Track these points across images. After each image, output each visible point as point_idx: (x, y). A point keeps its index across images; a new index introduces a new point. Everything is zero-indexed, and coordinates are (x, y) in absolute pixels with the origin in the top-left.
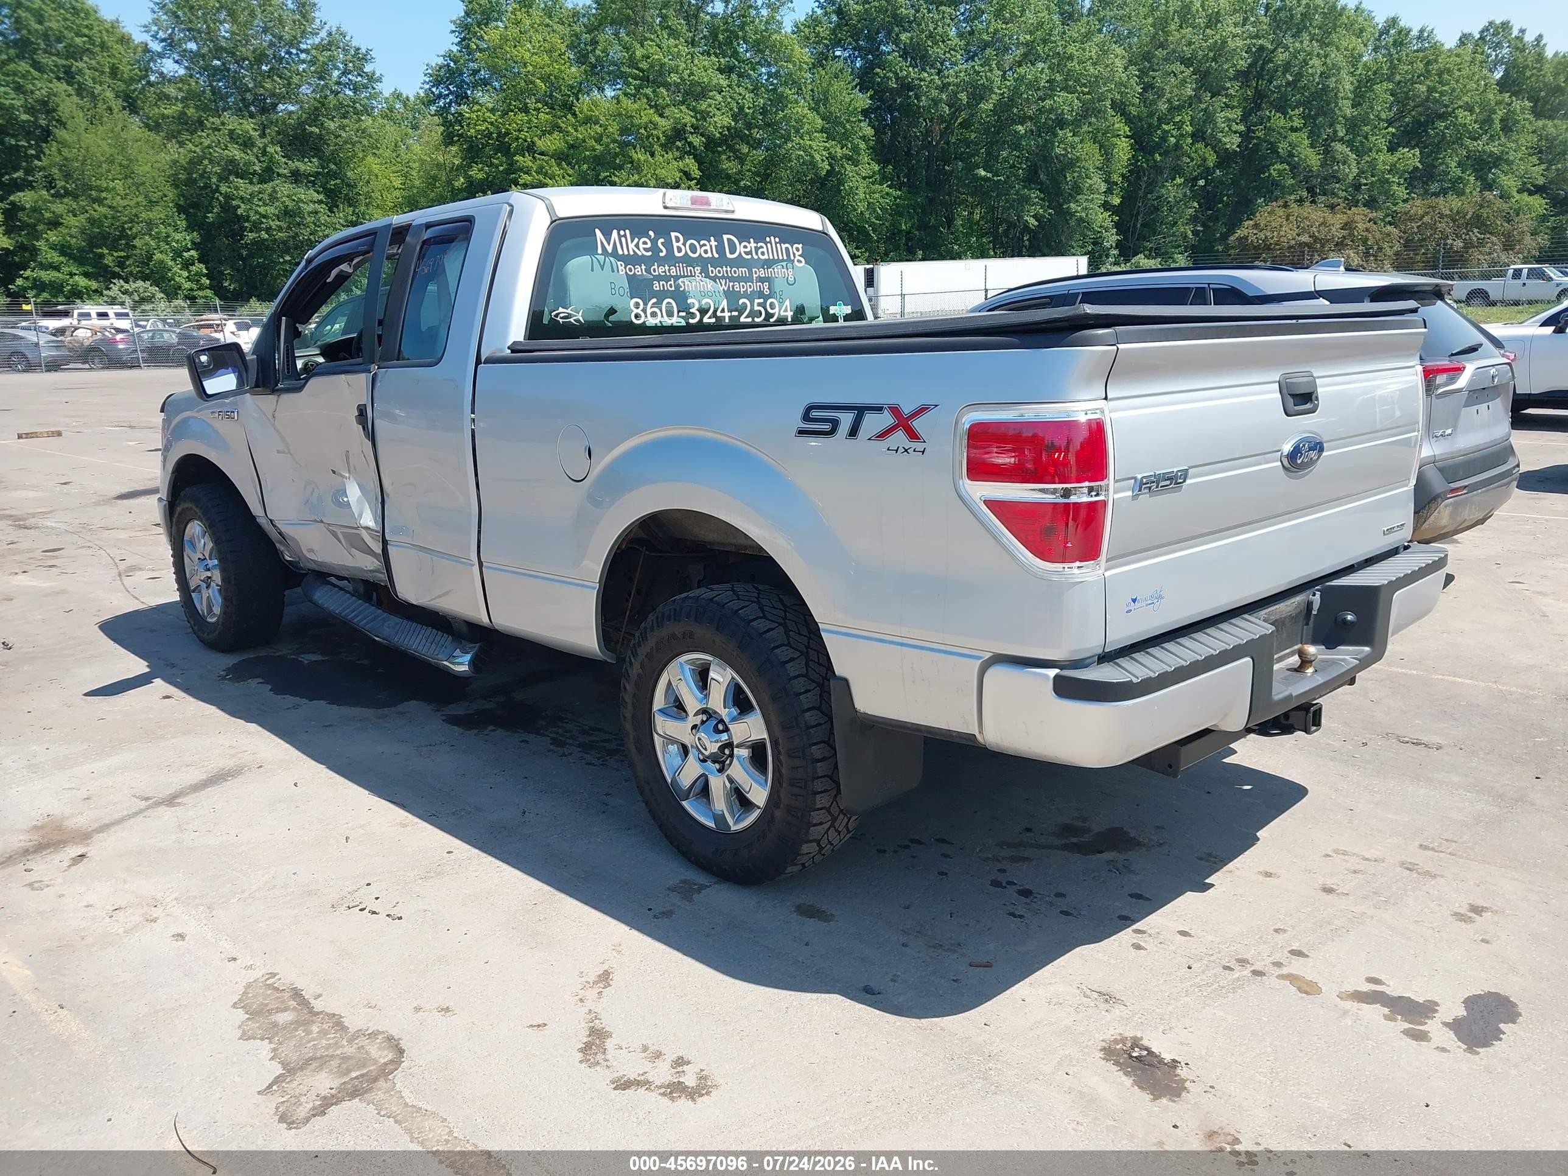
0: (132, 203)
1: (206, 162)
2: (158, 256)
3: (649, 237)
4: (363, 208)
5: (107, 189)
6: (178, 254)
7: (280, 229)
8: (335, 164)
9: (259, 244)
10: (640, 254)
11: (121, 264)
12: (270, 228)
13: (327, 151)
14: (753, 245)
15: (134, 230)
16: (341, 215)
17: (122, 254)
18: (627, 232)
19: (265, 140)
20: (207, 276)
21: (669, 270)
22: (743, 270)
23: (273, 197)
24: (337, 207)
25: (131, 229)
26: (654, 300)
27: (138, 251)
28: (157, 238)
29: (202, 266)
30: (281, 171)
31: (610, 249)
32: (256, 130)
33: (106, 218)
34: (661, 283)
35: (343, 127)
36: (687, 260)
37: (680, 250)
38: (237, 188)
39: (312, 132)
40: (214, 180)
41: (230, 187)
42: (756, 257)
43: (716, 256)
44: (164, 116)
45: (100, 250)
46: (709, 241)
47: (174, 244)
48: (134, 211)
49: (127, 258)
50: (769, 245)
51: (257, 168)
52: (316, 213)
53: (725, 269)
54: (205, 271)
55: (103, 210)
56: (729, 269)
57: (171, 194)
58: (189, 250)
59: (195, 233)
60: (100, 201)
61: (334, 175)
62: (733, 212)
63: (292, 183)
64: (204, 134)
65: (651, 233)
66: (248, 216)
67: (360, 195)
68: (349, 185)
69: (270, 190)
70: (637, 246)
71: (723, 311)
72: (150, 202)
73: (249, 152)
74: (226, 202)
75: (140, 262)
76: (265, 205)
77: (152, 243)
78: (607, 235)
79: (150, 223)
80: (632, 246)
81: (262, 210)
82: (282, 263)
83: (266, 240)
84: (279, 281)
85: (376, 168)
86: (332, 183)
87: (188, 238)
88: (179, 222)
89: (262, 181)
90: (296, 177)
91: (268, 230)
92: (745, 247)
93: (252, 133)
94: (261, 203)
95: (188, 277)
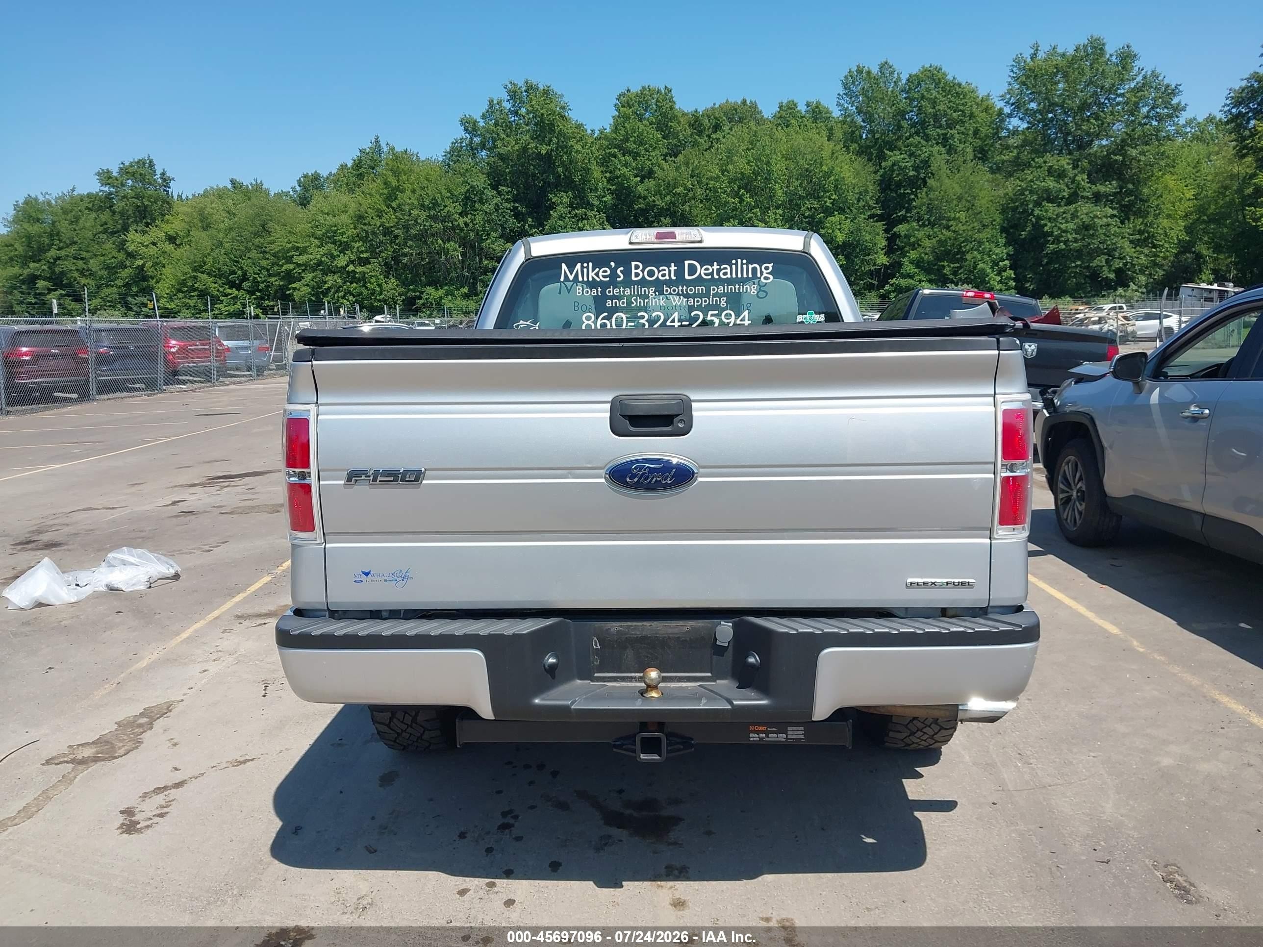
0: (969, 228)
1: (1027, 193)
2: (981, 265)
3: (610, 267)
4: (1150, 219)
5: (954, 219)
6: (995, 263)
7: (1076, 241)
8: (1133, 184)
9: (1057, 253)
10: (598, 280)
11: (955, 273)
12: (1068, 240)
13: (1128, 173)
14: (716, 267)
15: (968, 247)
16: (1131, 226)
17: (957, 265)
18: (590, 264)
19: (1076, 171)
20: (1014, 280)
21: (624, 291)
22: (700, 288)
23: (1074, 216)
24: (1129, 219)
25: (965, 246)
26: (606, 314)
27: (968, 262)
28: (982, 253)
29: (1012, 272)
30: (1085, 194)
31: (571, 277)
32: (1068, 164)
33: (950, 239)
34: (614, 301)
35: (1142, 153)
36: (643, 283)
37: (637, 275)
38: (1047, 211)
39: (1116, 160)
40: (1031, 206)
41: (1041, 211)
42: (716, 277)
43: (673, 278)
44: (1003, 162)
45: (942, 263)
46: (669, 267)
47: (994, 256)
48: (970, 233)
49: (961, 267)
50: (734, 267)
51: (1065, 194)
52: (1108, 225)
53: (680, 288)
54: (1013, 276)
55: (948, 234)
56: (685, 288)
57: (998, 218)
58: (1004, 260)
59: (1011, 247)
60: (948, 228)
61: (1130, 193)
62: (700, 242)
63: (1092, 203)
64: (1029, 172)
65: (613, 264)
66: (1052, 232)
67: (1152, 207)
68: (1141, 200)
69: (1073, 210)
70: (597, 274)
71: (673, 321)
72: (984, 225)
73: (1061, 182)
74: (1037, 222)
75: (968, 271)
76: (1067, 222)
77: (979, 257)
78: (571, 268)
79: (980, 243)
80: (592, 274)
81: (1063, 226)
82: (1072, 267)
83: (1063, 250)
84: (1069, 282)
85: (1172, 184)
86: (1127, 199)
87: (1005, 251)
88: (1000, 240)
89: (1069, 202)
90: (1097, 198)
91: (1066, 242)
92: (707, 269)
93: (1066, 166)
94: (1064, 221)
95: (1000, 281)
